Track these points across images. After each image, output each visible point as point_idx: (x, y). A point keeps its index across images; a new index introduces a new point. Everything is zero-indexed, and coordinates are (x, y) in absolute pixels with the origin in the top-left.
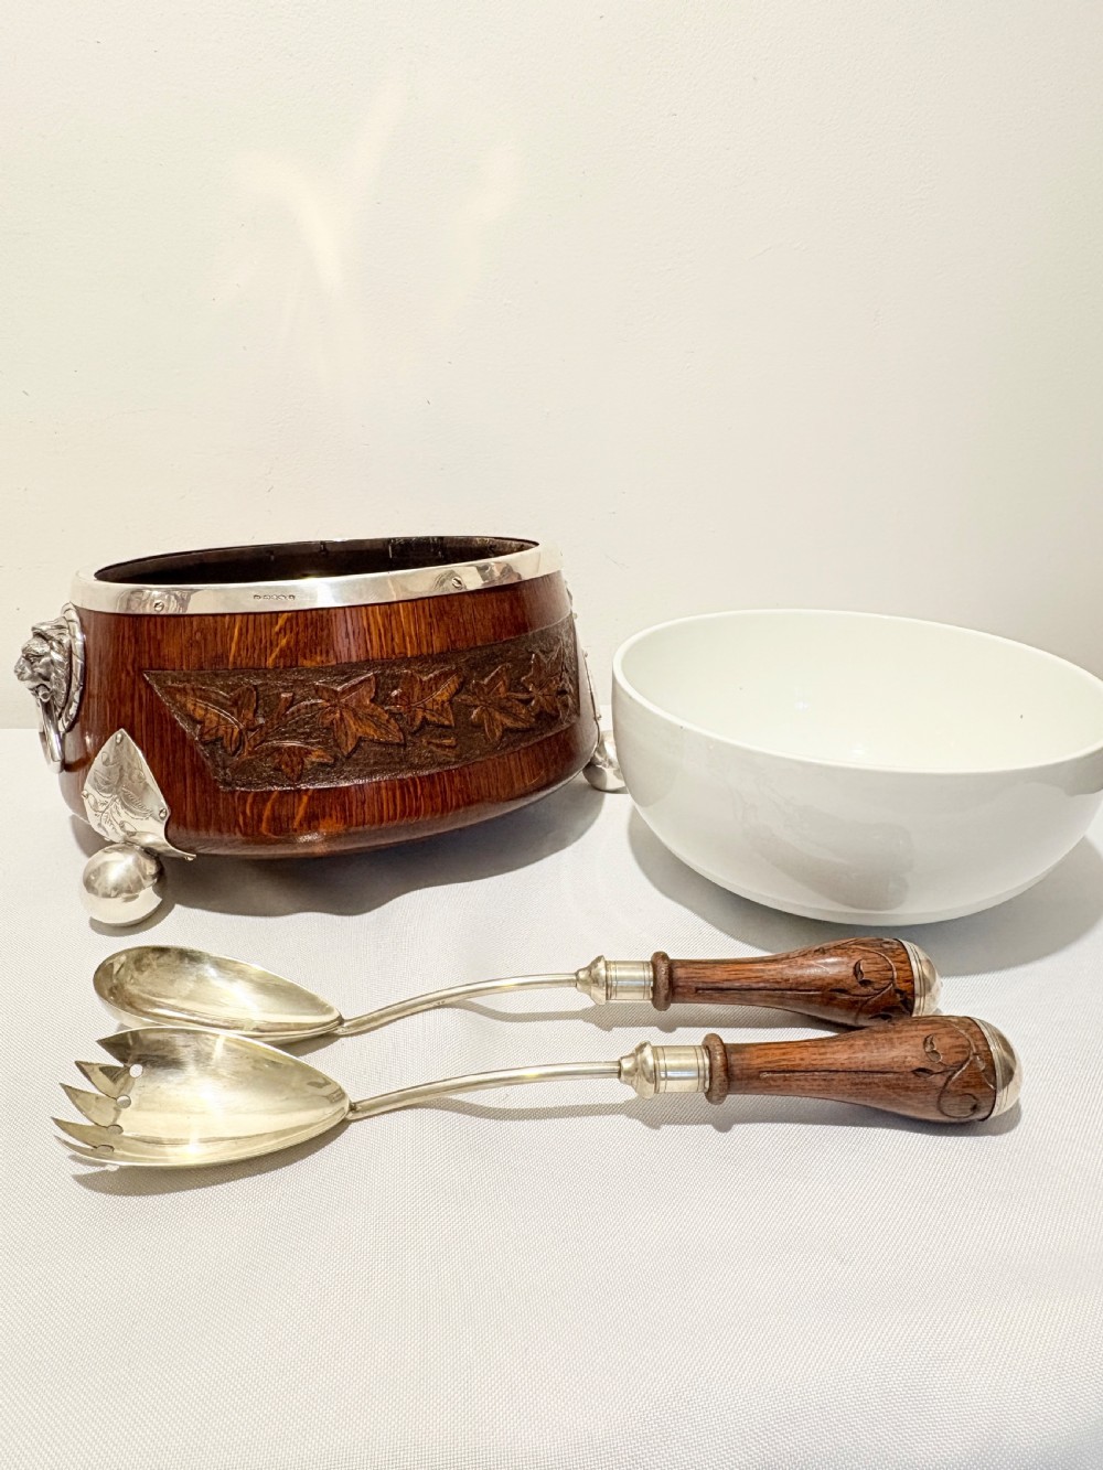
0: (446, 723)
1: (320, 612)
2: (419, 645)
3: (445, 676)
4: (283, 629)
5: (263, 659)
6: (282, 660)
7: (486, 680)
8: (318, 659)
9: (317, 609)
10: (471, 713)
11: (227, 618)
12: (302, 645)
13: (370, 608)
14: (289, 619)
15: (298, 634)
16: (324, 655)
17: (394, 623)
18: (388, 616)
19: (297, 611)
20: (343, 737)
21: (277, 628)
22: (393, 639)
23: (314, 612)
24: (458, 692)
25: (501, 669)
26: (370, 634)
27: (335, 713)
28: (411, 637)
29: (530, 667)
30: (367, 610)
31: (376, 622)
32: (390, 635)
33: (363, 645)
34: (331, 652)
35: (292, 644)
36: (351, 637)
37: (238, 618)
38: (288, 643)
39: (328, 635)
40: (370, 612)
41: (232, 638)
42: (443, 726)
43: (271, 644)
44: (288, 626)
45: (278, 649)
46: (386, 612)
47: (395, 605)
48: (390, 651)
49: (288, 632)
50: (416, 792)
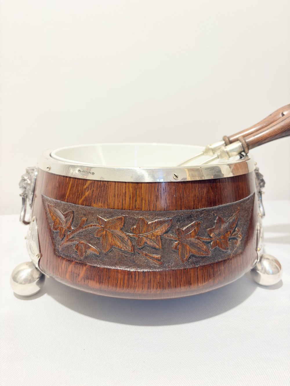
0: (157, 247)
1: (104, 183)
2: (149, 205)
3: (161, 223)
4: (88, 188)
5: (78, 200)
6: (85, 202)
7: (184, 229)
8: (100, 204)
9: (103, 181)
10: (172, 244)
11: (68, 178)
12: (94, 197)
13: (127, 184)
14: (91, 184)
15: (93, 191)
16: (103, 203)
17: (138, 193)
18: (135, 189)
19: (95, 181)
20: (105, 244)
21: (85, 187)
22: (136, 201)
23: (101, 182)
24: (166, 232)
25: (195, 223)
26: (125, 197)
27: (103, 231)
28: (145, 201)
29: (214, 223)
30: (126, 185)
31: (129, 191)
32: (135, 199)
33: (121, 201)
34: (106, 202)
35: (90, 195)
36: (116, 196)
37: (72, 179)
38: (89, 195)
39: (106, 194)
40: (127, 186)
41: (68, 188)
42: (155, 248)
43: (82, 194)
44: (90, 187)
45: (84, 197)
46: (135, 187)
47: (140, 184)
48: (134, 207)
49: (90, 189)
50: (135, 278)
